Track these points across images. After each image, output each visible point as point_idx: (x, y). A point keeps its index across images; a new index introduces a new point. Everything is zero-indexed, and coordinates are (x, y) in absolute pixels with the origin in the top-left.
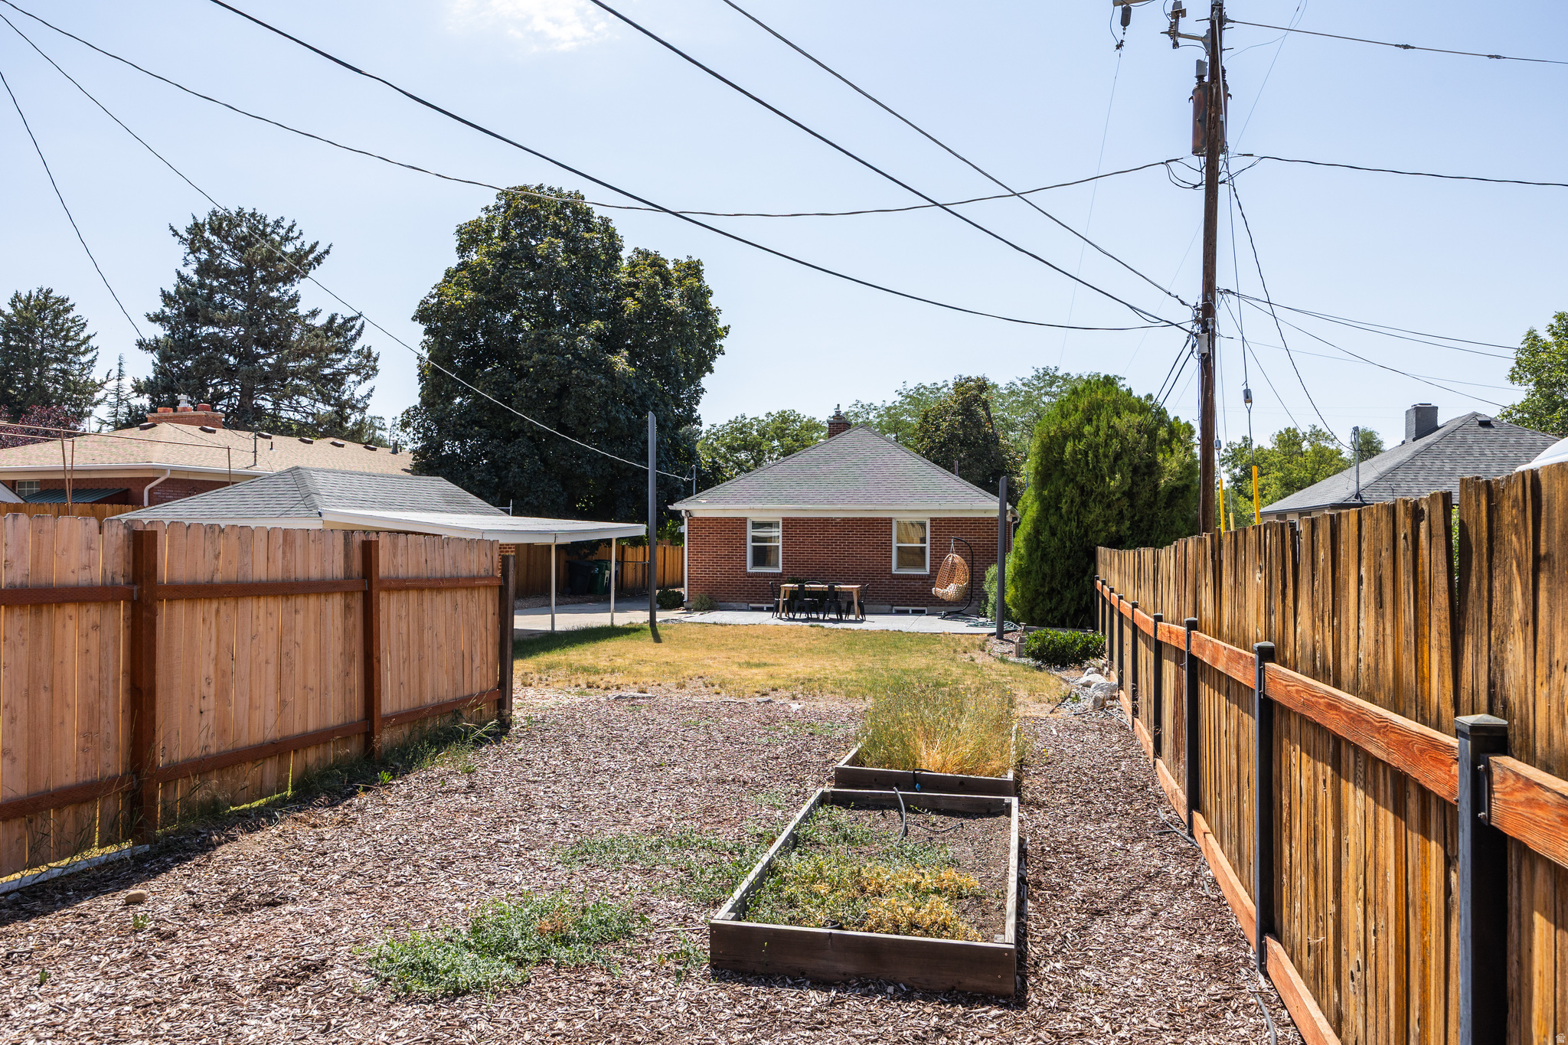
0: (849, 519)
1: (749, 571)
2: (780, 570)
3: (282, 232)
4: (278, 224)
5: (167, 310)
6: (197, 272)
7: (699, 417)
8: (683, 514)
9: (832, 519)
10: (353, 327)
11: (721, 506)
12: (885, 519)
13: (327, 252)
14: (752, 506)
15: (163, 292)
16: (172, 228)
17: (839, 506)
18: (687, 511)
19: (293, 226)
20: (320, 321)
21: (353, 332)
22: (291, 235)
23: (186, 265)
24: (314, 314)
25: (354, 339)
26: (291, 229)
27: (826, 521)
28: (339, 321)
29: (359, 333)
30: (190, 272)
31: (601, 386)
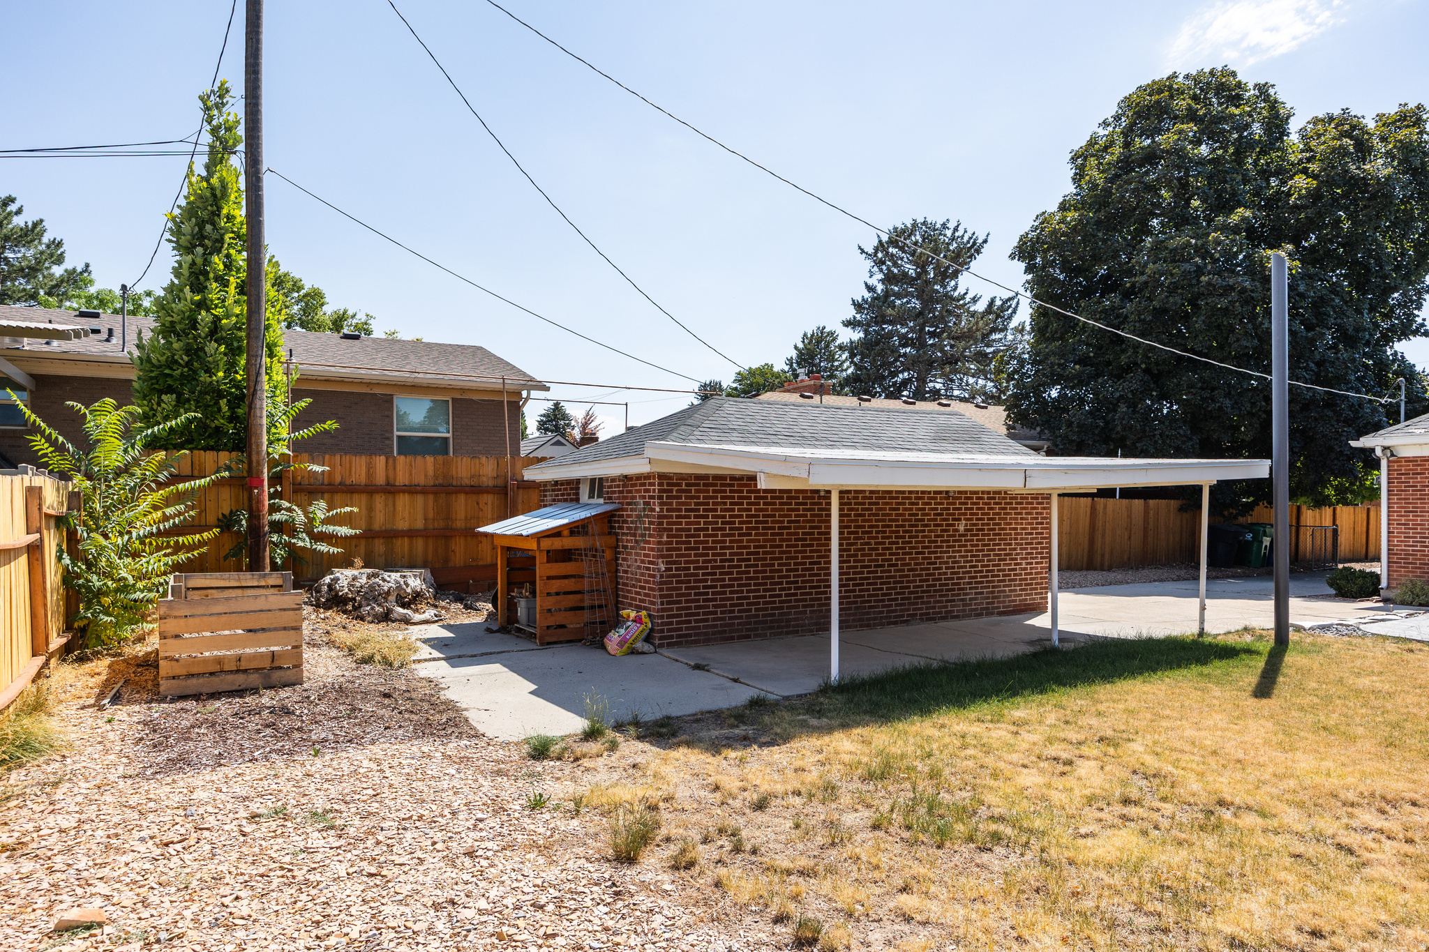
3: (949, 233)
4: (944, 226)
5: (858, 316)
6: (882, 281)
8: (1378, 452)
10: (1010, 306)
13: (985, 241)
15: (853, 301)
16: (860, 248)
18: (1385, 448)
19: (958, 226)
20: (981, 307)
21: (1010, 311)
22: (957, 234)
23: (871, 276)
24: (975, 300)
25: (1010, 318)
26: (956, 229)
28: (998, 303)
29: (1014, 312)
30: (876, 281)
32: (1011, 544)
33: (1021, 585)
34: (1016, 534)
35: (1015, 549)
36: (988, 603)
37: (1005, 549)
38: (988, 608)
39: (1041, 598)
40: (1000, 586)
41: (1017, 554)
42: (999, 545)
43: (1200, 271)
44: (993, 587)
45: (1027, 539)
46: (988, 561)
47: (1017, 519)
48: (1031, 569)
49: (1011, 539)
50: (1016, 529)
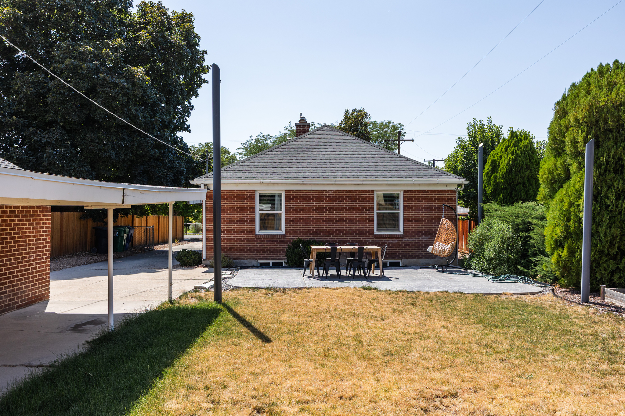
0: (340, 192)
1: (257, 233)
2: (283, 232)
7: (189, 126)
8: (202, 187)
9: (326, 192)
11: (236, 181)
12: (368, 192)
14: (262, 181)
17: (333, 181)
18: (205, 185)
27: (321, 193)
31: (124, 88)
32: (25, 249)
33: (32, 281)
34: (30, 241)
35: (29, 253)
36: (10, 300)
37: (22, 254)
38: (9, 305)
39: (46, 290)
40: (18, 285)
41: (30, 257)
42: (18, 250)
43: (98, 71)
44: (14, 286)
45: (36, 244)
46: (10, 264)
47: (29, 228)
48: (39, 267)
49: (26, 245)
50: (29, 237)
